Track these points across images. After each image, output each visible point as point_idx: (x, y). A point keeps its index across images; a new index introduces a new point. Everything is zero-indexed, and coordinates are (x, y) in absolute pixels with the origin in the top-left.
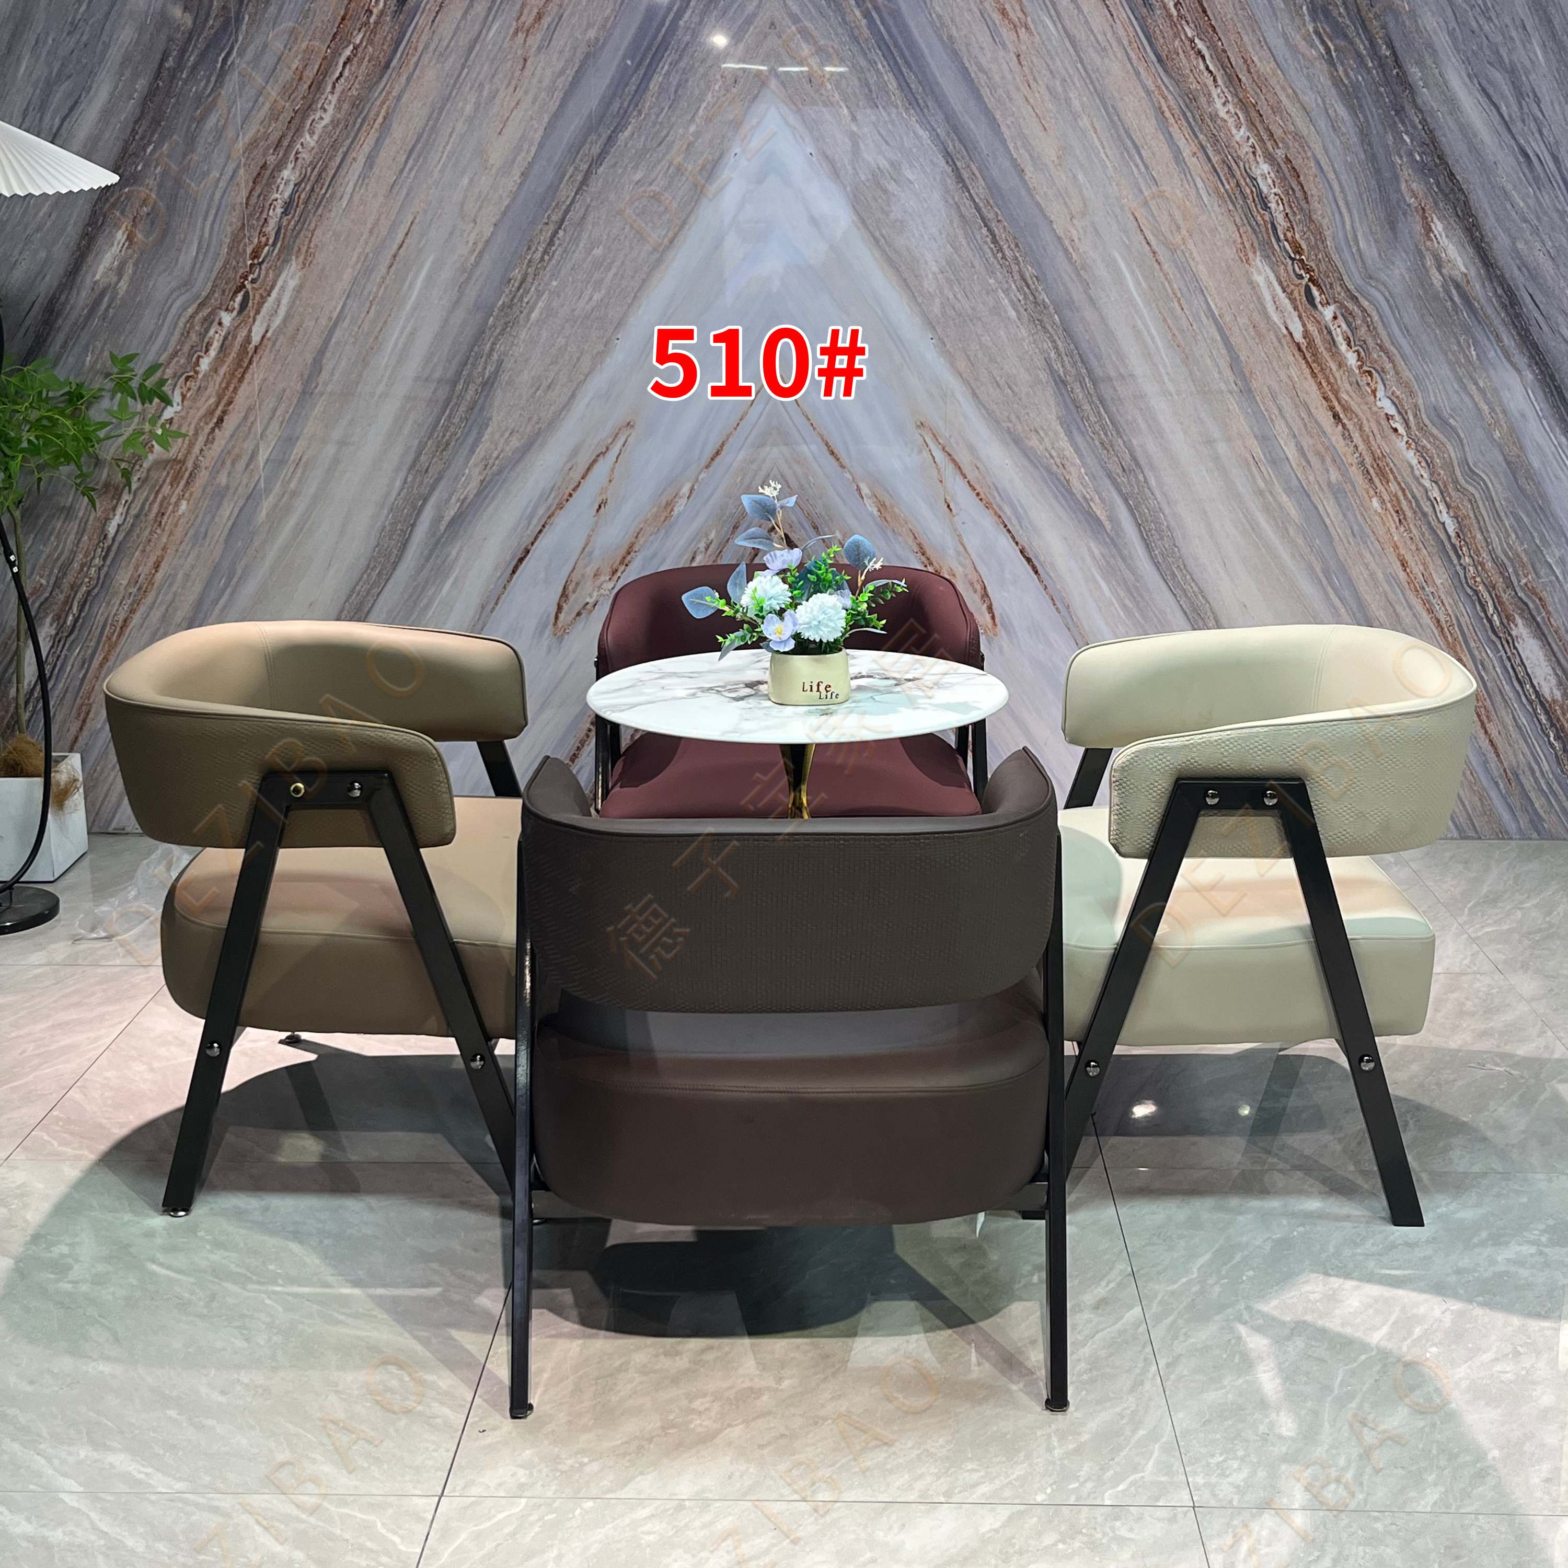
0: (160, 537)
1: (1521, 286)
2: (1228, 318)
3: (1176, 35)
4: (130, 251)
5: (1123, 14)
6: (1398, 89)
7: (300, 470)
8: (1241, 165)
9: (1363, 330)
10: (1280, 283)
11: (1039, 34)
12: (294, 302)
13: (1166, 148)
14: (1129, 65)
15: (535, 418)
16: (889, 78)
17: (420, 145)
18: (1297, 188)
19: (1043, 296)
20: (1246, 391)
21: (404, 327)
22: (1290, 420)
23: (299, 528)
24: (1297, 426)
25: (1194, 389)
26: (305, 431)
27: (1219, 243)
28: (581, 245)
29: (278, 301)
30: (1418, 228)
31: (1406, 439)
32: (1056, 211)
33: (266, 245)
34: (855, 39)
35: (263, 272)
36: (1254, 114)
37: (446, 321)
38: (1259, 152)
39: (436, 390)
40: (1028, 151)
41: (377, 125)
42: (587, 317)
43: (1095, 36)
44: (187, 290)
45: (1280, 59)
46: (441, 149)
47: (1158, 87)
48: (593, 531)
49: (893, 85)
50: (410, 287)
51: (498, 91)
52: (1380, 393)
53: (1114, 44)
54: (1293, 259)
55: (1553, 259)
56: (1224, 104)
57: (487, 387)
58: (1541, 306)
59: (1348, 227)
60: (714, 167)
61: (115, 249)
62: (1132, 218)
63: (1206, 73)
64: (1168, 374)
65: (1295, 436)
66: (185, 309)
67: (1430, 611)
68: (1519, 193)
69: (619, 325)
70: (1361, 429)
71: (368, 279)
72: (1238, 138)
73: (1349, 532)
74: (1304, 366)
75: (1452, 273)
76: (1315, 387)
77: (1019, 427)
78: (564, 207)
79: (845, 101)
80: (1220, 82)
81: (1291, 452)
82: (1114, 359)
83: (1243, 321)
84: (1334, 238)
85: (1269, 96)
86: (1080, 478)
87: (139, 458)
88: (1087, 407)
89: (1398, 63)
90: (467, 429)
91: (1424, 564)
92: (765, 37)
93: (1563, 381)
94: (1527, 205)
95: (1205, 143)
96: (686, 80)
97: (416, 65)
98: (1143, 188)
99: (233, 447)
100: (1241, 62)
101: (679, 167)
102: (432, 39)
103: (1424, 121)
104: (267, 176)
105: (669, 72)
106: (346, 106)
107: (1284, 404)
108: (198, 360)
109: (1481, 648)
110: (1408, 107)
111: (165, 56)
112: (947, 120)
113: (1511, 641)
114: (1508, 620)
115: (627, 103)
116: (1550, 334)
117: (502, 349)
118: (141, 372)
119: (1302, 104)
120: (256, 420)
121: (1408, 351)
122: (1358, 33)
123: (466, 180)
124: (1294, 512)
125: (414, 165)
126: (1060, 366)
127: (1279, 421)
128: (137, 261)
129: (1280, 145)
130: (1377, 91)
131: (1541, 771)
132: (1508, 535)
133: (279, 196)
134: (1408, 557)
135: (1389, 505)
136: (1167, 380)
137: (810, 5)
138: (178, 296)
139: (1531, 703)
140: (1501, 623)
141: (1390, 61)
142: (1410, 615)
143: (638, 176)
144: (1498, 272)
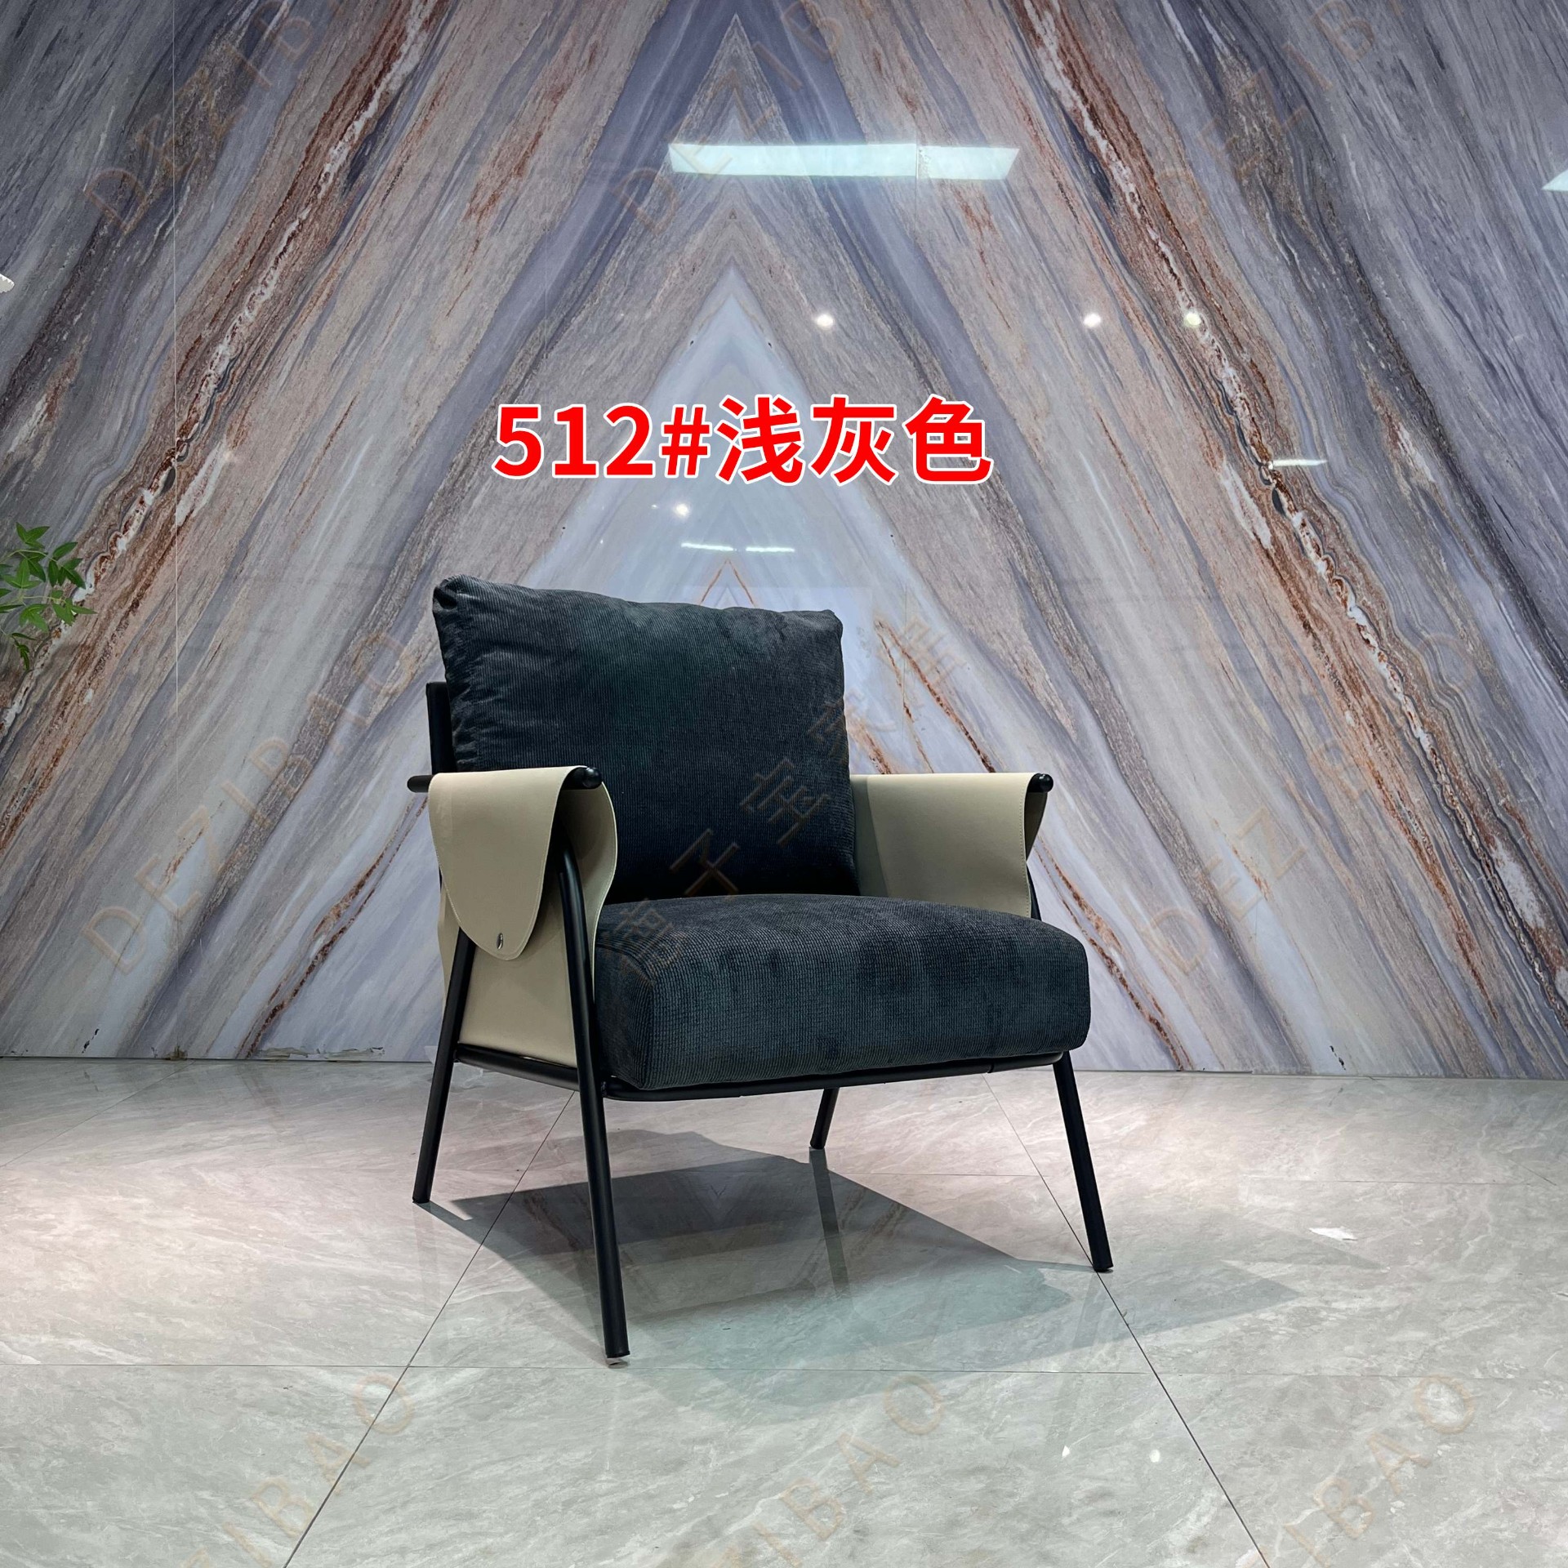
0: (61, 727)
1: (1490, 497)
2: (1195, 522)
3: (1140, 238)
4: (50, 423)
5: (1087, 215)
6: (1362, 297)
7: (217, 660)
8: (1206, 367)
9: (1332, 539)
10: (1248, 488)
11: (1003, 232)
12: (222, 481)
13: (1130, 351)
14: (1093, 266)
16: (851, 271)
17: (364, 324)
18: (1262, 393)
19: (1006, 495)
20: (1215, 598)
21: (337, 512)
22: (1259, 628)
23: (214, 721)
24: (1266, 634)
25: (1160, 594)
26: (227, 617)
27: (1185, 447)
29: (206, 480)
30: (1385, 436)
31: (1378, 650)
32: (1018, 408)
33: (196, 421)
34: (818, 232)
35: (191, 450)
36: (1218, 318)
37: (382, 505)
38: (1224, 355)
39: (368, 577)
40: (991, 348)
41: (320, 303)
42: (532, 504)
43: (1058, 236)
44: (108, 466)
45: (1244, 265)
46: (386, 328)
47: (1122, 289)
49: (854, 277)
50: (346, 468)
51: (447, 272)
52: (1351, 603)
53: (1078, 244)
54: (1260, 465)
55: (1521, 471)
56: (1189, 307)
57: (424, 575)
58: (1511, 518)
59: (1315, 433)
60: (670, 354)
61: (33, 421)
62: (1096, 418)
63: (1170, 276)
64: (1134, 579)
65: (1264, 645)
66: (105, 486)
67: (1407, 830)
68: (1485, 403)
69: (566, 514)
70: (1332, 640)
71: (302, 460)
72: (1202, 341)
73: (1322, 746)
74: (1273, 572)
75: (1420, 481)
76: (1284, 595)
77: (981, 630)
78: (512, 391)
79: (805, 291)
80: (1184, 285)
81: (1260, 661)
82: (1079, 561)
83: (1210, 525)
84: (1300, 442)
85: (1233, 301)
86: (1045, 684)
87: (46, 639)
88: (1051, 611)
89: (1361, 271)
90: (399, 620)
91: (1400, 782)
92: (725, 226)
93: (1535, 595)
94: (1493, 415)
95: (1169, 345)
96: (644, 267)
97: (365, 242)
98: (1108, 390)
99: (148, 633)
100: (1205, 266)
101: (633, 353)
102: (381, 217)
103: (1388, 329)
104: (200, 351)
105: (625, 258)
106: (288, 282)
107: (1253, 611)
108: (115, 539)
109: (1461, 872)
110: (1372, 315)
111: (100, 224)
112: (910, 315)
113: (1491, 865)
114: (1488, 842)
115: (581, 288)
116: (1520, 547)
117: (441, 536)
118: (53, 549)
119: (1266, 309)
120: (174, 604)
121: (1377, 559)
122: (1321, 242)
123: (410, 361)
124: (1265, 725)
125: (357, 344)
126: (1023, 567)
127: (1249, 630)
128: (57, 433)
129: (1245, 349)
130: (1342, 299)
131: (1527, 1005)
132: (1486, 753)
133: (212, 371)
134: (1384, 774)
135: (1362, 719)
136: (1133, 584)
137: (771, 196)
138: (98, 472)
139: (1514, 930)
140: (1481, 845)
141: (1354, 270)
142: (1387, 833)
143: (591, 361)
144: (1467, 483)
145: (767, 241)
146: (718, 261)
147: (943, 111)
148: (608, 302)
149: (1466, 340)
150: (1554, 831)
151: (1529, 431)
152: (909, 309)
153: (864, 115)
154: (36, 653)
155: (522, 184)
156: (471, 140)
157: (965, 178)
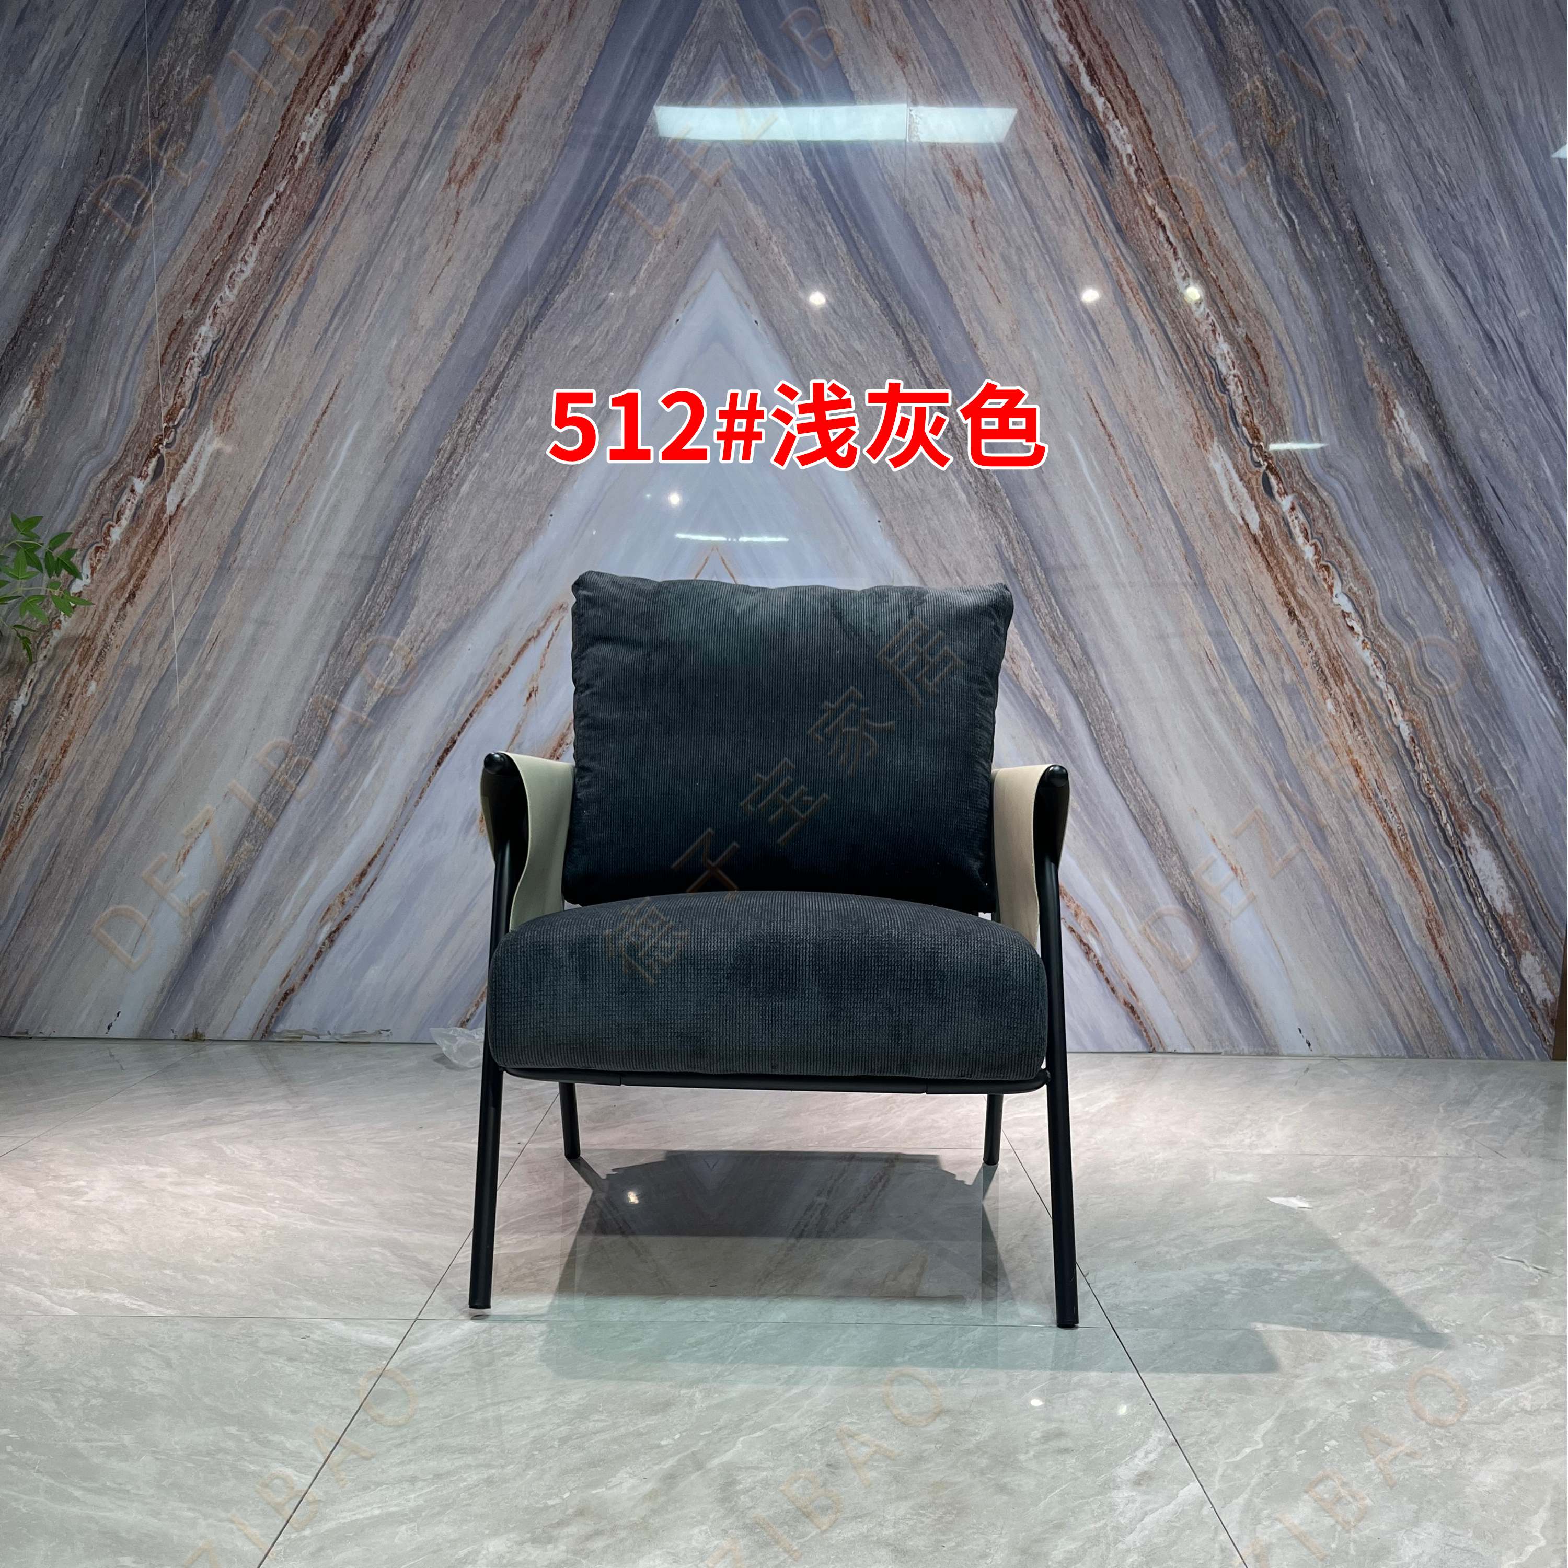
0: (67, 719)
1: (1483, 477)
2: (1184, 506)
3: (1137, 203)
4: (38, 410)
5: (1082, 179)
6: (1363, 266)
7: (216, 650)
8: (1201, 344)
9: (1321, 523)
10: (1238, 471)
11: (994, 198)
12: (211, 469)
13: (1123, 326)
14: (1087, 234)
15: (464, 599)
16: (838, 242)
17: (346, 303)
18: (1257, 370)
20: (1201, 584)
21: (327, 501)
22: (1244, 616)
23: (215, 713)
24: (1251, 622)
25: (1146, 579)
26: (223, 608)
27: (1176, 428)
28: (515, 414)
29: (195, 468)
30: (1381, 414)
31: (1362, 638)
33: (182, 407)
34: (804, 200)
35: (178, 437)
36: (1214, 290)
37: (370, 494)
38: (1219, 330)
39: (360, 566)
40: (980, 324)
41: (300, 281)
42: (519, 491)
43: (1051, 201)
44: (98, 454)
45: (1243, 232)
46: (368, 308)
47: (1117, 259)
48: (523, 720)
49: (842, 249)
50: (334, 457)
51: (427, 249)
52: (1337, 589)
53: (1072, 210)
54: (1251, 446)
55: (1516, 451)
56: (1184, 278)
57: (414, 565)
58: (1504, 499)
59: (1308, 412)
60: (655, 334)
61: (21, 408)
62: (1087, 398)
63: (1166, 245)
64: (1121, 565)
65: (1249, 633)
66: (96, 474)
67: (1383, 819)
68: (1483, 379)
69: (553, 501)
70: (1317, 626)
71: (290, 447)
72: (1197, 315)
73: (1302, 735)
74: (1260, 559)
75: (1414, 463)
76: (1270, 581)
78: (497, 373)
79: (792, 265)
80: (1180, 254)
81: (1245, 649)
82: (1066, 546)
83: (1198, 510)
84: (1293, 424)
85: (1230, 271)
86: (1030, 672)
87: (47, 630)
88: (1037, 598)
89: (1363, 240)
90: (391, 609)
91: (1378, 770)
92: (710, 195)
93: (1523, 578)
94: (1491, 392)
95: (1163, 319)
96: (627, 239)
97: (343, 216)
98: (1099, 368)
99: (146, 624)
100: (1202, 233)
101: (618, 332)
102: (359, 188)
103: (1388, 301)
104: (183, 333)
105: (609, 230)
106: (268, 258)
107: (1238, 598)
108: (109, 530)
109: (1433, 859)
110: (1372, 286)
111: (78, 202)
112: (899, 290)
113: (1464, 852)
114: (1462, 830)
115: (563, 263)
116: (1512, 530)
117: (430, 524)
118: (49, 539)
119: (1263, 280)
120: (170, 596)
121: (1367, 545)
122: (1323, 207)
123: (394, 342)
124: (1246, 713)
125: (340, 324)
126: (1010, 553)
127: (1234, 617)
128: (46, 420)
129: (1241, 323)
130: (1342, 268)
131: (1491, 988)
132: (1463, 741)
133: (195, 354)
134: (1362, 762)
135: (1343, 707)
136: (1119, 569)
137: (756, 161)
138: (88, 461)
139: (1482, 916)
140: (1455, 832)
141: (1355, 238)
142: (1363, 823)
143: (576, 341)
144: (1461, 463)
145: (753, 210)
146: (703, 233)
147: (935, 67)
148: (592, 278)
149: (1467, 313)
150: (1529, 818)
151: (1526, 409)
152: (899, 285)
153: (852, 71)
154: (38, 645)
155: (502, 150)
156: (449, 103)
157: (957, 140)
